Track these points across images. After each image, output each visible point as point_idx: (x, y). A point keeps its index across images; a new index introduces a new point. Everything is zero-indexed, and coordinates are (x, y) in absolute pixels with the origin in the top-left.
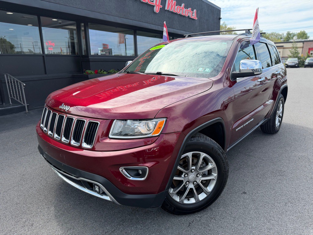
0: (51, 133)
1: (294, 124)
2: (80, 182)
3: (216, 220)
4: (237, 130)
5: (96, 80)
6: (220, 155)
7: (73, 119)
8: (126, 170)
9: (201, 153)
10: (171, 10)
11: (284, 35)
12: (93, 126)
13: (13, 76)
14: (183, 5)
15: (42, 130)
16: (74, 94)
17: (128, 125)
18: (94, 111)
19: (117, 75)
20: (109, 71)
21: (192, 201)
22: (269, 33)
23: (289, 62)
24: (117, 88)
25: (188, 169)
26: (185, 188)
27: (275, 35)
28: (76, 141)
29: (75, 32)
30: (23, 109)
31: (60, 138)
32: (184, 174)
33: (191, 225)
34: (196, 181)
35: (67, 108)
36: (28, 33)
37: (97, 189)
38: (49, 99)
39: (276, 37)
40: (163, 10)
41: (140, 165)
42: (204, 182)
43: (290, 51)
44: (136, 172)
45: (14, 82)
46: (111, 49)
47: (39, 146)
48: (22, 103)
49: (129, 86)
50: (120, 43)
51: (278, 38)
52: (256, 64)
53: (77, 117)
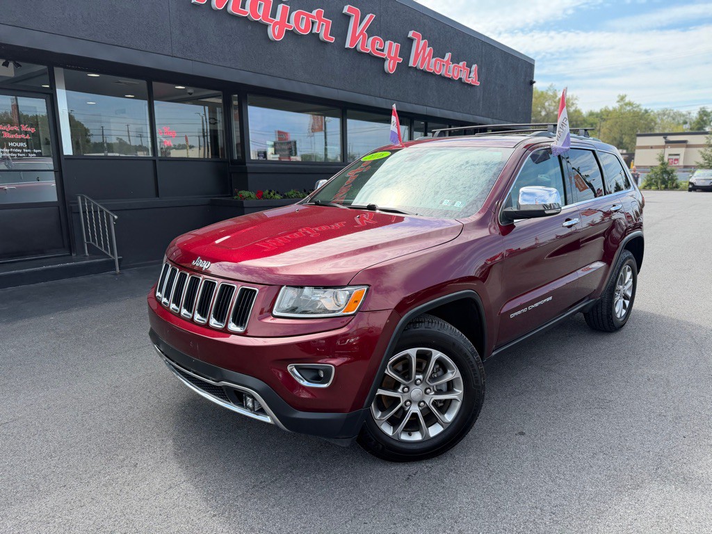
0: (176, 307)
1: (663, 314)
2: (222, 390)
3: (457, 473)
4: (512, 316)
5: (259, 216)
6: (468, 356)
7: (215, 283)
8: (298, 369)
9: (434, 351)
10: (422, 67)
11: (692, 114)
12: (247, 296)
13: (94, 199)
14: (448, 55)
15: (159, 302)
16: (217, 242)
17: (306, 296)
18: (251, 271)
19: (295, 208)
20: (286, 194)
21: (417, 437)
22: (656, 111)
23: (697, 178)
24: (300, 230)
25: (409, 379)
26: (403, 412)
27: (672, 114)
28: (218, 320)
29: (219, 110)
30: (110, 265)
31: (191, 315)
32: (402, 387)
33: (411, 478)
34: (424, 402)
35: (205, 265)
36: (123, 112)
37: (250, 404)
38: (173, 249)
39: (674, 119)
40: (403, 67)
41: (319, 361)
42: (440, 405)
43: (701, 153)
44: (313, 374)
45: (96, 212)
46: (295, 142)
47: (151, 329)
48: (110, 254)
49: (324, 228)
50: (314, 130)
51: (678, 121)
52: (550, 195)
53: (222, 280)
